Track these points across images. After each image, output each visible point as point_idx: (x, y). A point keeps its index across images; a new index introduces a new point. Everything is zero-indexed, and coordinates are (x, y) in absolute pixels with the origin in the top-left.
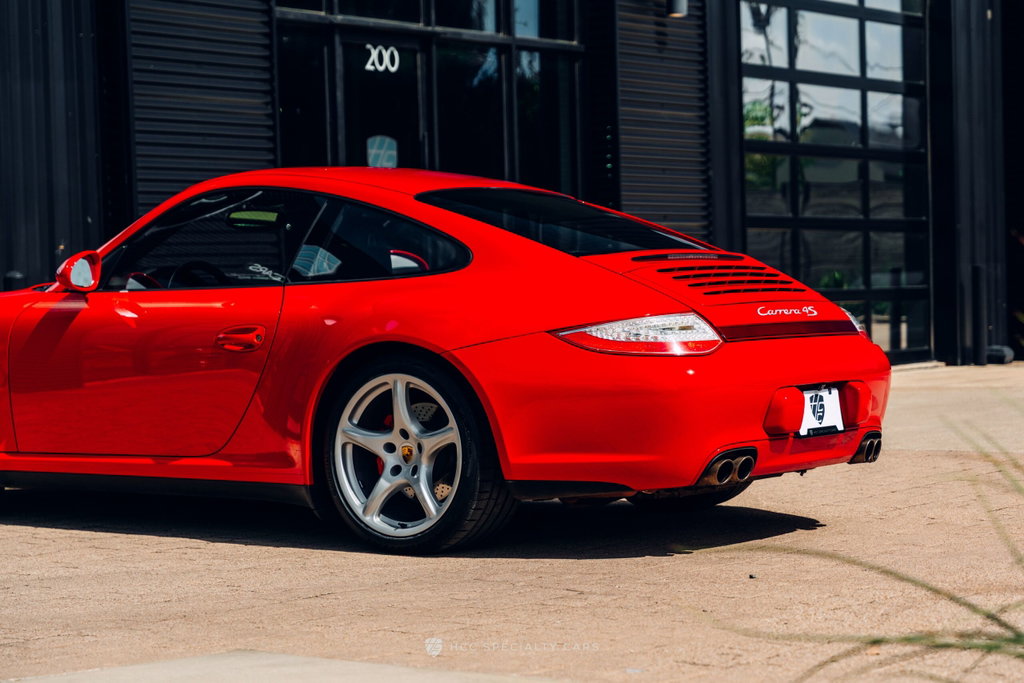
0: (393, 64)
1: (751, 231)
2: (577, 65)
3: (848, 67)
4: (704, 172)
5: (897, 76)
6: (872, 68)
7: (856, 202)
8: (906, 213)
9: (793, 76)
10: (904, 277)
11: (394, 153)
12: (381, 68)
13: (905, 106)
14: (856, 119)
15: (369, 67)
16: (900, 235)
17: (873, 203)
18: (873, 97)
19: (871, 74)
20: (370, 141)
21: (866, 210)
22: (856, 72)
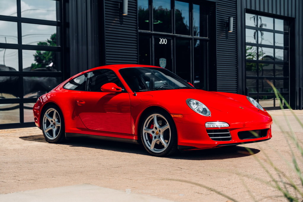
0: (165, 42)
1: (247, 80)
2: (208, 43)
3: (271, 43)
4: (237, 66)
5: (282, 45)
6: (276, 43)
7: (272, 74)
8: (284, 76)
9: (258, 45)
10: (283, 90)
11: (166, 62)
12: (163, 43)
13: (284, 52)
14: (272, 55)
15: (160, 43)
16: (283, 80)
17: (276, 74)
18: (276, 50)
19: (276, 45)
20: (160, 59)
21: (274, 75)
22: (273, 44)
